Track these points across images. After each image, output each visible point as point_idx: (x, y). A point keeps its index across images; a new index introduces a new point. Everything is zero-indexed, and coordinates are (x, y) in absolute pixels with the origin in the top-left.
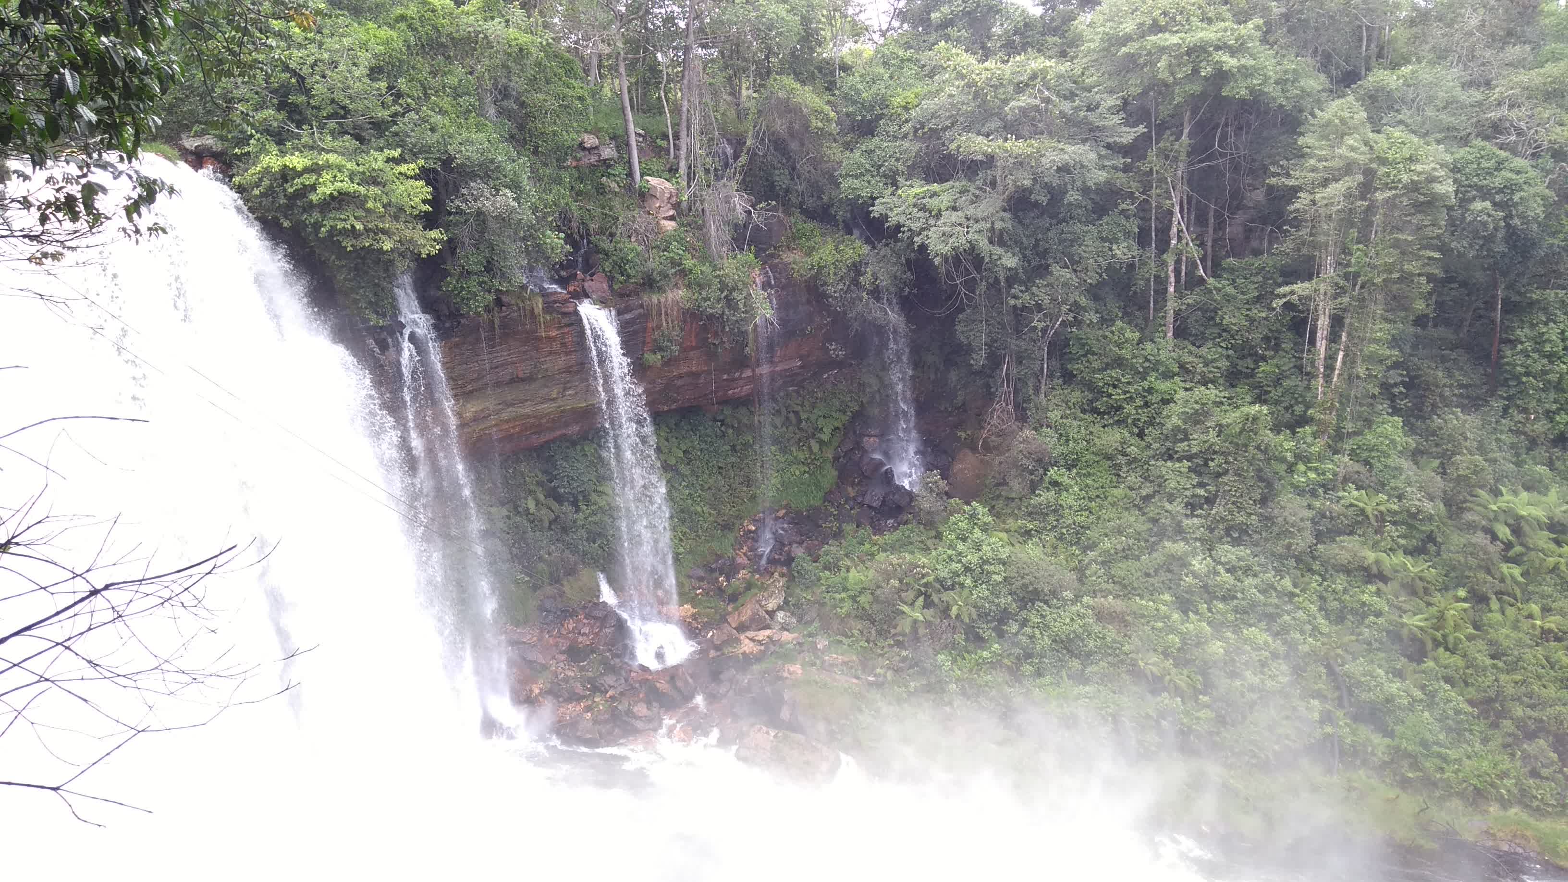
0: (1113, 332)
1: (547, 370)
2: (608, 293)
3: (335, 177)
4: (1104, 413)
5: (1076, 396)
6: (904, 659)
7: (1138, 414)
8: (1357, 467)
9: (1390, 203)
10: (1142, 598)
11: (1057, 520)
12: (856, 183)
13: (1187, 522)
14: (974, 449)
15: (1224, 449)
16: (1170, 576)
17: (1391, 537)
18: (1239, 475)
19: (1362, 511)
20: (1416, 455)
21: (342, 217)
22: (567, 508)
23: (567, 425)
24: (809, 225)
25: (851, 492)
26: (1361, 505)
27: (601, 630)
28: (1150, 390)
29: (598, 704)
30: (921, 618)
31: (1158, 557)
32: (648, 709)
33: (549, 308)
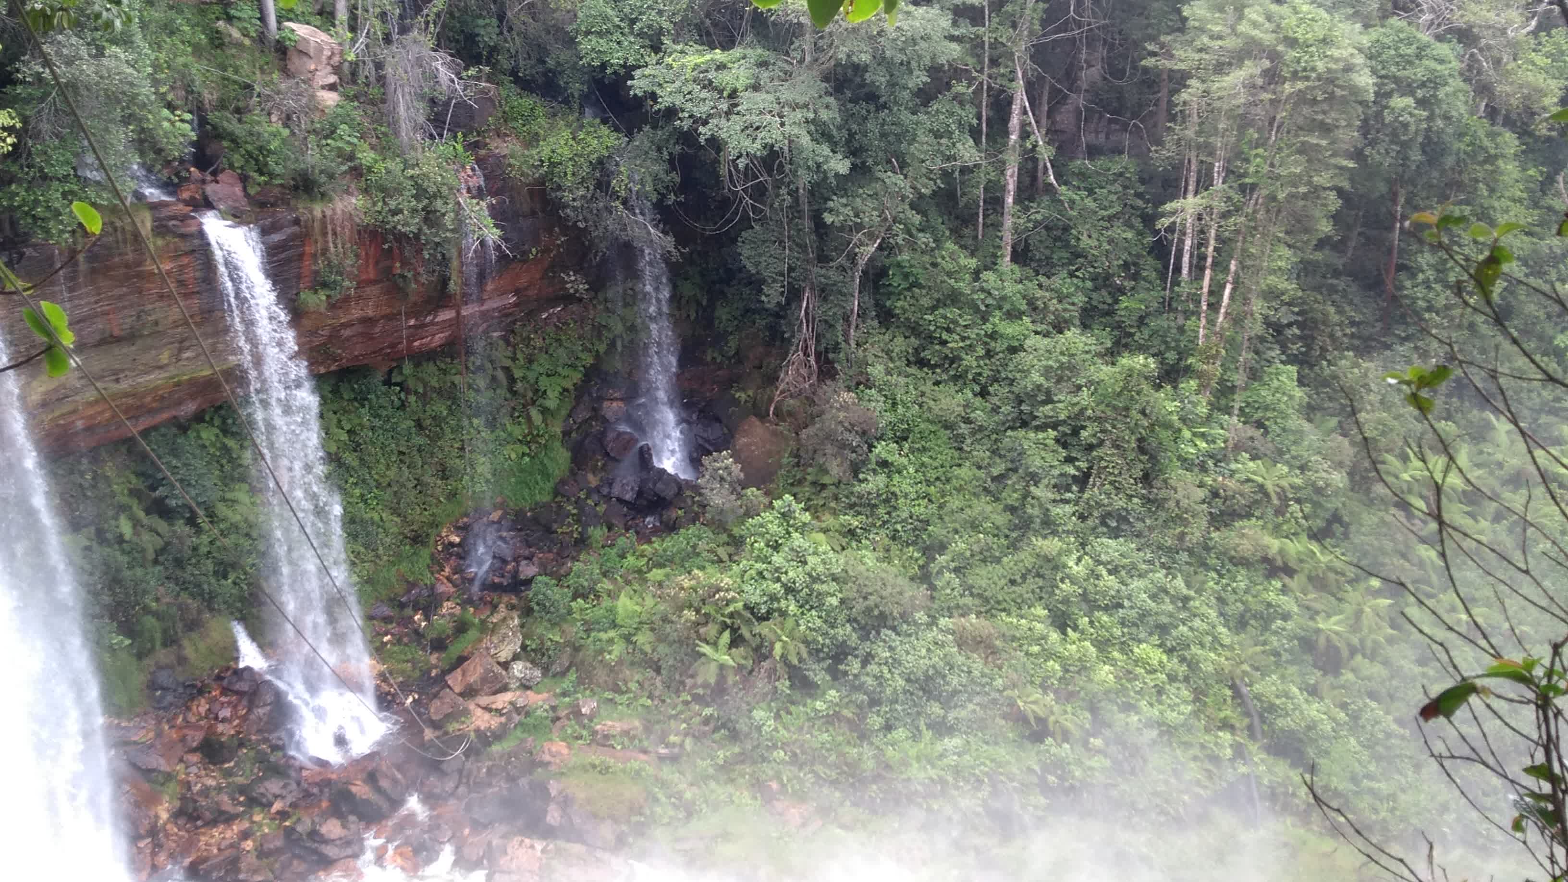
0: (943, 258)
1: (156, 323)
2: (244, 201)
4: (936, 366)
5: (900, 344)
6: (707, 721)
7: (979, 366)
8: (1251, 431)
9: (1301, 98)
10: (1009, 614)
11: (889, 513)
12: (603, 44)
13: (1057, 511)
14: (762, 416)
15: (1098, 414)
16: (1041, 582)
17: (1296, 518)
18: (1118, 447)
19: (1261, 488)
20: (1310, 411)
22: (181, 527)
23: (180, 403)
24: (527, 102)
25: (593, 480)
26: (1260, 479)
27: (250, 710)
28: (993, 336)
29: (260, 825)
30: (731, 663)
31: (1026, 558)
32: (344, 826)
33: (160, 229)
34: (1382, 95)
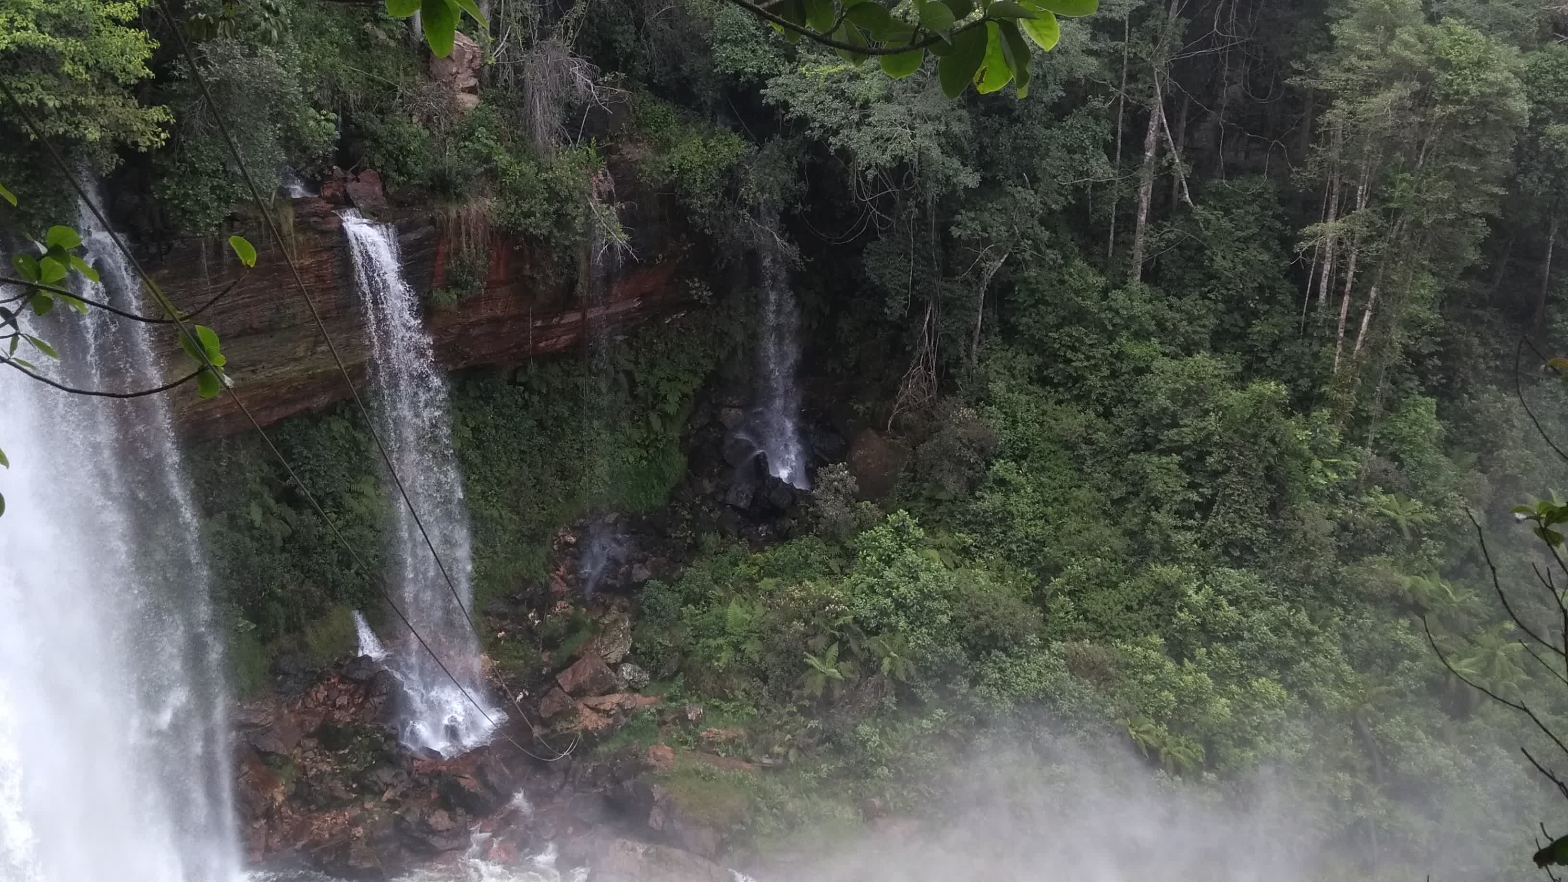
0: (1071, 275)
1: (294, 316)
2: (383, 200)
3: (12, 21)
4: (1059, 385)
5: (1022, 362)
6: (811, 733)
7: (1103, 387)
8: (1384, 464)
10: (1124, 641)
11: (1004, 532)
12: (738, 53)
13: (1179, 537)
14: (880, 430)
15: (1225, 439)
16: (1158, 610)
17: (1429, 556)
18: (1244, 475)
19: (1394, 523)
20: (1448, 445)
21: (22, 86)
23: (313, 395)
24: (660, 108)
25: (708, 486)
26: (1392, 514)
27: (366, 699)
28: (1120, 356)
29: (370, 813)
30: (838, 675)
31: (1143, 584)
32: (452, 819)
33: (302, 225)
34: (1538, 121)
